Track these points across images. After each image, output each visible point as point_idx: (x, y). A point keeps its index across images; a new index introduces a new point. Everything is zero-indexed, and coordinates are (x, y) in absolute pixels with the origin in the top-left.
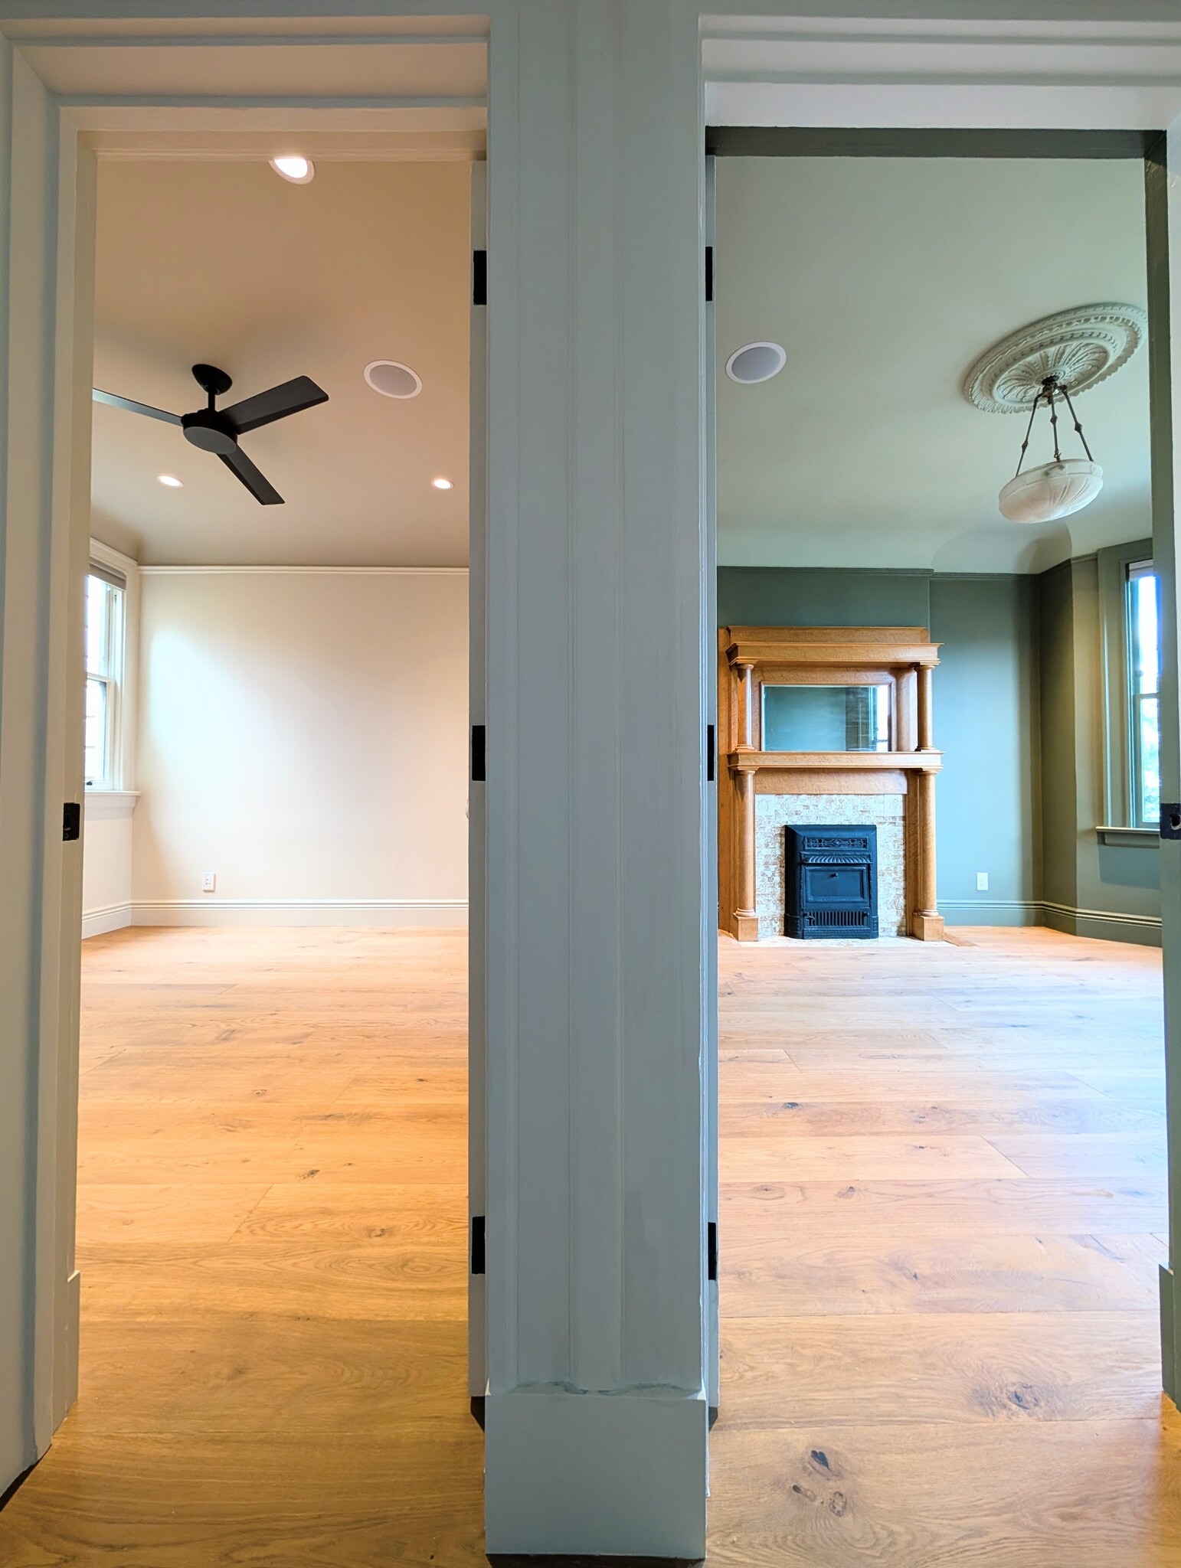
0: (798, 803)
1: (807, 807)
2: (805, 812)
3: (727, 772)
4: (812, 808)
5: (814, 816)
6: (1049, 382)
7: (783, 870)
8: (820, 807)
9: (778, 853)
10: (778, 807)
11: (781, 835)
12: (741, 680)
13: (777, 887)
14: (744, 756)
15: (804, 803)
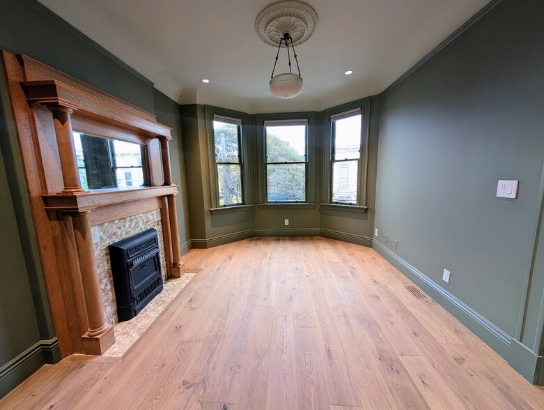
0: (114, 226)
1: (120, 228)
2: (119, 232)
3: (45, 213)
4: (122, 228)
5: (124, 233)
6: (287, 36)
7: (112, 278)
8: (127, 226)
9: (107, 268)
10: (101, 234)
11: (106, 254)
12: (63, 124)
13: (110, 293)
14: (82, 199)
15: (118, 226)
